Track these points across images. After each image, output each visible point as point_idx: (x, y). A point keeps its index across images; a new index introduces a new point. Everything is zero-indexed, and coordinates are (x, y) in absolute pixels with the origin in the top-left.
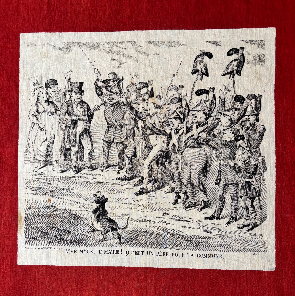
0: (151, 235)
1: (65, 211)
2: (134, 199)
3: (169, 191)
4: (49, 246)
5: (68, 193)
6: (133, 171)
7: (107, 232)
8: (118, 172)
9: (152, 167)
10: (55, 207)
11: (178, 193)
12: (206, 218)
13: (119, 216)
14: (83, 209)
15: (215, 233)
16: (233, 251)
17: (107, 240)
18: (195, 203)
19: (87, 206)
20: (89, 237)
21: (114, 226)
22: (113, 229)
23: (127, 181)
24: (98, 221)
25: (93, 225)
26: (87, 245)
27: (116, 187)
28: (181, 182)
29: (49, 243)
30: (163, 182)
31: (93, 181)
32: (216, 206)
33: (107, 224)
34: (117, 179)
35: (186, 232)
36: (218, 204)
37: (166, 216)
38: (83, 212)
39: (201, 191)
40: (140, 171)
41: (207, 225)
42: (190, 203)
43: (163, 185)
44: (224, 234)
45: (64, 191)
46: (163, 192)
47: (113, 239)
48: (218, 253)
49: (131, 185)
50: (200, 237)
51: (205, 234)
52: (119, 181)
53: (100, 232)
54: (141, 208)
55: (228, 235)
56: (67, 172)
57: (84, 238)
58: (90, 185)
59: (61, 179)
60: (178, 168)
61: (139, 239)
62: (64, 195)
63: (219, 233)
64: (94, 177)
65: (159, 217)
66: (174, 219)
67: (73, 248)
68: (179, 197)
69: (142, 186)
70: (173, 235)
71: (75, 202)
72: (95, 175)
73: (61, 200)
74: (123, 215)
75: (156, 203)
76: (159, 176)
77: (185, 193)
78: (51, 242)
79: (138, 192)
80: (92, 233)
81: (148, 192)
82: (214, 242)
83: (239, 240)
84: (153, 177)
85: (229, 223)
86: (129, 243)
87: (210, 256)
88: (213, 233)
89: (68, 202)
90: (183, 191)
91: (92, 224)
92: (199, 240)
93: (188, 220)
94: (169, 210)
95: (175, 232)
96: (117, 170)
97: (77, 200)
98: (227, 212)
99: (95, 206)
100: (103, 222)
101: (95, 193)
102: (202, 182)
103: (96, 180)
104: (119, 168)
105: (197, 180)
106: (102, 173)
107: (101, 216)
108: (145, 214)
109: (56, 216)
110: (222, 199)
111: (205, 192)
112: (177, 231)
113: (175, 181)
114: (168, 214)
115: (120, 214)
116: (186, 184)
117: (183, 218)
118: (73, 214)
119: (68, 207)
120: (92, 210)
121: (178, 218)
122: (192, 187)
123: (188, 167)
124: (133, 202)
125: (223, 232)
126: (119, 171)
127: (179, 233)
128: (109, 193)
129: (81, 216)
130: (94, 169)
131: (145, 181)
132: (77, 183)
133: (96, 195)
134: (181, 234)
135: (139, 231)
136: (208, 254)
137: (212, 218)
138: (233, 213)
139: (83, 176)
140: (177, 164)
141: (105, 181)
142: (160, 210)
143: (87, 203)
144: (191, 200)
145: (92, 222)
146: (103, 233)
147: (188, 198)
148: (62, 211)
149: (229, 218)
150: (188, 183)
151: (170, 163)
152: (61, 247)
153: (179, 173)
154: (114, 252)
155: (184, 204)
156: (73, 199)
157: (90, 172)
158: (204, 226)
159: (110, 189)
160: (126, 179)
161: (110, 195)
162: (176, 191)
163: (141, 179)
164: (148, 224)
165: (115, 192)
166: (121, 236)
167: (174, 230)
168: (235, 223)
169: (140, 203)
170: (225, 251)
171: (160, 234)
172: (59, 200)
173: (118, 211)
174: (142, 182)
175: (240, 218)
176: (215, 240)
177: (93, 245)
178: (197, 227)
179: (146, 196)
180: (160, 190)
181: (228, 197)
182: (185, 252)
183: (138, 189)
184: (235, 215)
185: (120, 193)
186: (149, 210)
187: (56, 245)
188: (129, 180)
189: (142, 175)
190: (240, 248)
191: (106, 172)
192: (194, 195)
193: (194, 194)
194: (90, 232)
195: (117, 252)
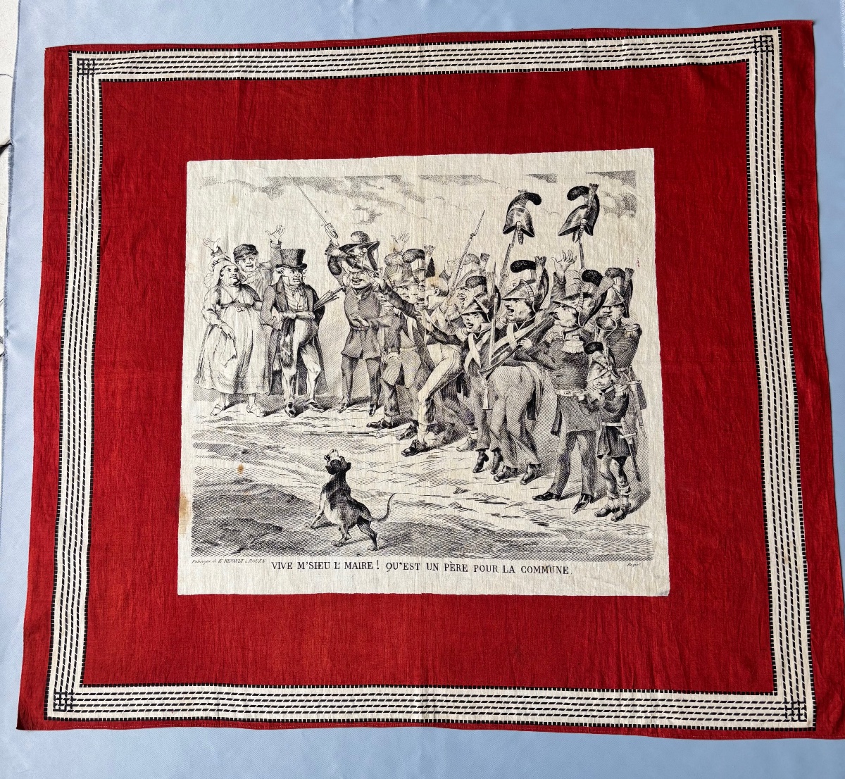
0: (433, 532)
1: (271, 489)
2: (399, 464)
3: (466, 446)
4: (239, 557)
5: (276, 453)
6: (397, 410)
7: (349, 528)
8: (370, 414)
9: (433, 403)
10: (251, 481)
11: (484, 450)
12: (537, 498)
13: (372, 496)
14: (304, 484)
15: (554, 525)
16: (588, 560)
17: (349, 543)
18: (516, 469)
19: (312, 478)
20: (315, 537)
21: (364, 515)
22: (361, 521)
23: (386, 430)
24: (333, 507)
25: (323, 513)
26: (312, 554)
27: (369, 440)
28: (487, 430)
29: (239, 551)
30: (454, 431)
31: (324, 429)
32: (555, 474)
33: (350, 512)
34: (368, 426)
35: (498, 525)
36: (558, 471)
37: (460, 495)
38: (304, 491)
39: (527, 445)
40: (411, 411)
41: (538, 511)
42: (505, 470)
43: (455, 436)
44: (570, 528)
45: (268, 451)
46: (455, 449)
47: (361, 540)
48: (561, 564)
49: (394, 438)
50: (526, 535)
51: (536, 528)
52: (371, 429)
53: (336, 528)
54: (414, 480)
55: (579, 529)
56: (275, 415)
57: (306, 541)
58: (317, 437)
59: (264, 428)
60: (481, 403)
61: (411, 540)
62: (268, 457)
63: (562, 527)
64: (326, 422)
65: (448, 497)
66: (477, 499)
67: (285, 559)
68: (486, 458)
69: (414, 438)
70: (476, 530)
71: (290, 471)
72: (327, 419)
73: (263, 467)
74: (380, 494)
75: (442, 471)
76: (448, 419)
77: (497, 450)
78: (243, 549)
79: (409, 450)
80: (322, 529)
81: (426, 449)
82: (552, 543)
83: (599, 538)
84: (435, 422)
85: (579, 506)
86: (393, 548)
87: (546, 569)
88: (550, 525)
89: (276, 470)
90: (492, 446)
91: (321, 512)
92: (523, 539)
93: (503, 501)
94: (466, 483)
95: (478, 526)
96: (368, 408)
97: (292, 466)
98: (575, 485)
99: (328, 477)
100: (343, 508)
101: (327, 452)
102: (526, 430)
103: (329, 429)
104: (372, 406)
105: (519, 426)
106: (340, 416)
107: (339, 497)
108: (422, 490)
109: (253, 498)
110: (565, 460)
111: (533, 449)
112: (482, 523)
113: (477, 429)
114: (465, 491)
115: (373, 493)
116: (498, 433)
117: (493, 497)
118: (285, 495)
119: (276, 481)
120: (321, 486)
121: (483, 498)
122: (510, 438)
123: (500, 403)
124: (399, 470)
125: (569, 524)
126: (372, 410)
127: (486, 527)
128: (354, 453)
129: (301, 498)
130: (326, 409)
131: (421, 429)
132: (294, 435)
133: (328, 457)
134: (490, 528)
135: (411, 524)
136: (541, 566)
137: (548, 496)
138: (587, 486)
139: (304, 421)
140: (480, 396)
141: (346, 430)
142: (450, 482)
143: (312, 472)
144: (507, 463)
145: (322, 508)
146: (342, 528)
147: (501, 459)
148: (266, 489)
149: (579, 496)
150: (500, 431)
151: (466, 394)
152: (263, 558)
153: (485, 413)
154: (364, 565)
155: (494, 471)
156: (285, 465)
157: (319, 415)
158: (534, 512)
159: (356, 445)
160: (384, 426)
161: (356, 456)
162: (479, 446)
163: (413, 425)
164: (427, 511)
165: (364, 450)
166: (376, 535)
167: (476, 521)
168: (590, 505)
169: (412, 470)
170: (573, 560)
171: (451, 530)
172: (259, 467)
173: (369, 487)
174: (416, 432)
175: (600, 497)
176: (553, 539)
177: (324, 553)
178: (521, 514)
179: (422, 457)
180: (449, 446)
181: (576, 457)
182: (499, 563)
183: (407, 443)
184: (591, 490)
185: (374, 453)
186: (429, 484)
187: (252, 555)
188: (390, 428)
189: (414, 418)
190: (601, 554)
191: (348, 413)
192: (512, 454)
193: (513, 452)
194: (318, 527)
195: (369, 565)
